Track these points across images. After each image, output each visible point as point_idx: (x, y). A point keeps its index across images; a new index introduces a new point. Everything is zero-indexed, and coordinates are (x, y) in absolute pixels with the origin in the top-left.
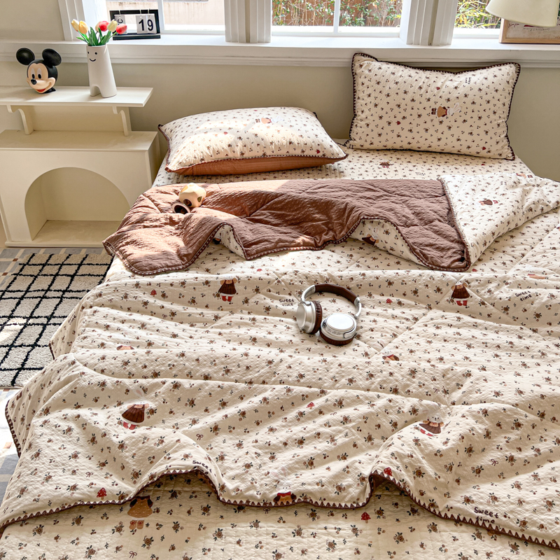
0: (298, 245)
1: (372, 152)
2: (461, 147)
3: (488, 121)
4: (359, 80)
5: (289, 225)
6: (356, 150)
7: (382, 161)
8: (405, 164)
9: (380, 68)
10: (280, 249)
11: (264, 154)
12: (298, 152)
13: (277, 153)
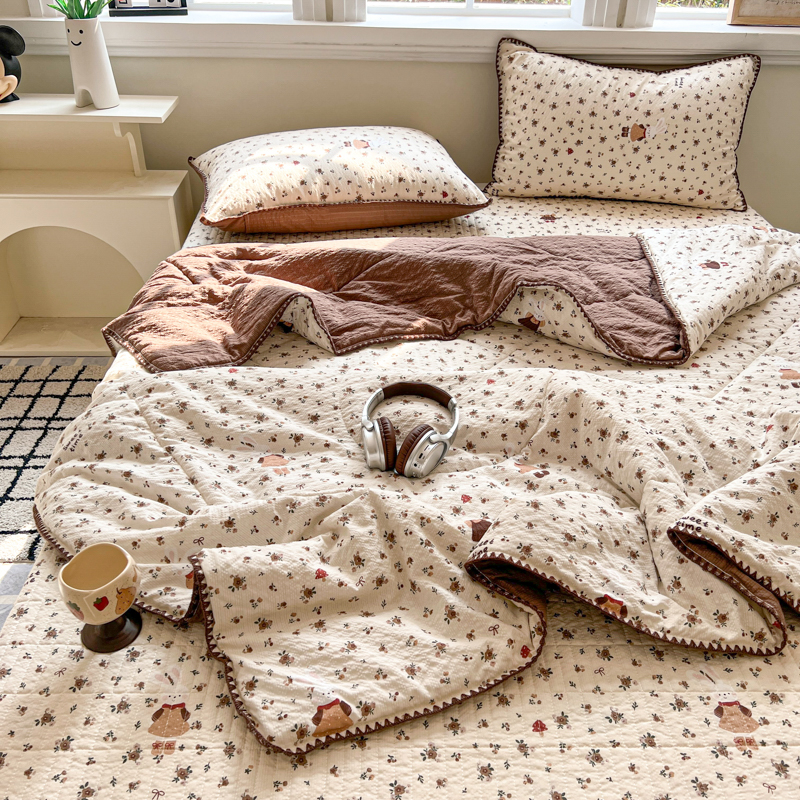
0: (417, 331)
1: (527, 201)
2: (665, 191)
3: (708, 147)
4: (508, 83)
5: (403, 303)
6: (503, 197)
7: (544, 213)
8: (580, 218)
9: (541, 63)
10: (388, 337)
11: (359, 198)
12: (413, 196)
13: (379, 196)
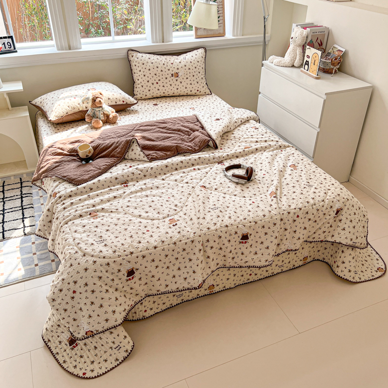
1: (147, 100)
2: (188, 92)
3: (197, 77)
4: (133, 64)
6: (140, 100)
7: (154, 103)
8: (165, 103)
9: (142, 56)
12: (114, 103)
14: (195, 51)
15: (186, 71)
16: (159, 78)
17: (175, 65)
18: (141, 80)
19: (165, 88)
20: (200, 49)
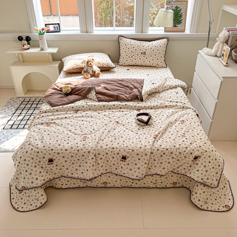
2: (150, 64)
3: (158, 56)
4: (121, 44)
6: (121, 66)
7: (128, 69)
9: (127, 40)
12: (101, 66)
14: (161, 40)
15: (151, 51)
16: (133, 54)
17: (145, 48)
18: (123, 54)
19: (137, 60)
20: (165, 39)
